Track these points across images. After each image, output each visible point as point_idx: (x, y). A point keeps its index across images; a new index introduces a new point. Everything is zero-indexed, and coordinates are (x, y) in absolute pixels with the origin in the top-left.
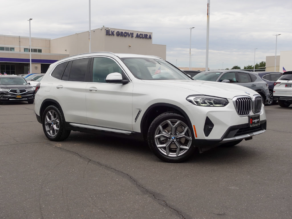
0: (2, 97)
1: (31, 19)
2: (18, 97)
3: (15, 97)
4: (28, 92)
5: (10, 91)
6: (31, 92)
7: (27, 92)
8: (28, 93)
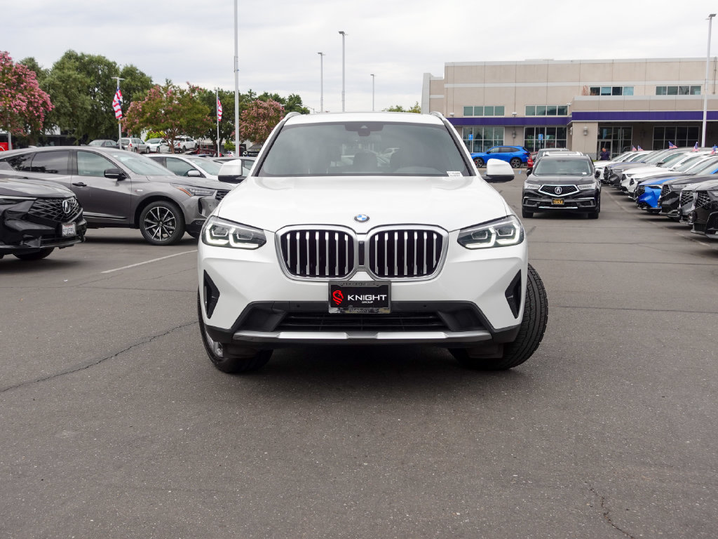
0: (527, 202)
1: (712, 16)
2: (557, 202)
3: (550, 203)
4: (581, 191)
5: (541, 190)
6: (587, 192)
7: (578, 191)
8: (582, 194)
